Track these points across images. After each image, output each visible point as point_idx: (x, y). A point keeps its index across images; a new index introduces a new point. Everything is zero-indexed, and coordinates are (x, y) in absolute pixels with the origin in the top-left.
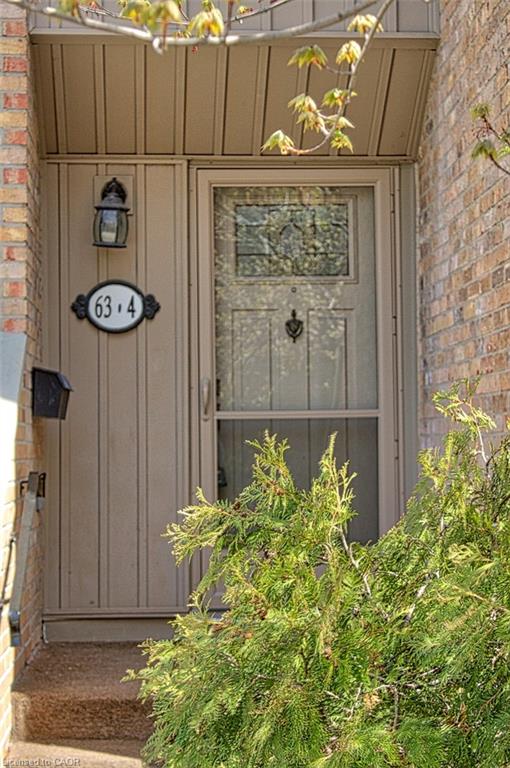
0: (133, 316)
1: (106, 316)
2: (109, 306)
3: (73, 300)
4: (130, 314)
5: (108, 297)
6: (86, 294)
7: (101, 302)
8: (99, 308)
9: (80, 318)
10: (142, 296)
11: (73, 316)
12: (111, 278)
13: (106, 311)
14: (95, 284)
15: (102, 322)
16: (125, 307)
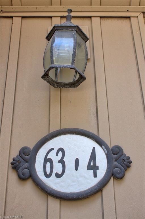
0: (95, 176)
1: (58, 176)
2: (62, 161)
3: (15, 154)
4: (92, 172)
5: (61, 150)
6: (31, 146)
7: (52, 156)
8: (48, 165)
9: (22, 178)
10: (107, 147)
11: (13, 176)
12: (65, 126)
13: (58, 168)
14: (45, 133)
15: (52, 183)
16: (84, 163)
